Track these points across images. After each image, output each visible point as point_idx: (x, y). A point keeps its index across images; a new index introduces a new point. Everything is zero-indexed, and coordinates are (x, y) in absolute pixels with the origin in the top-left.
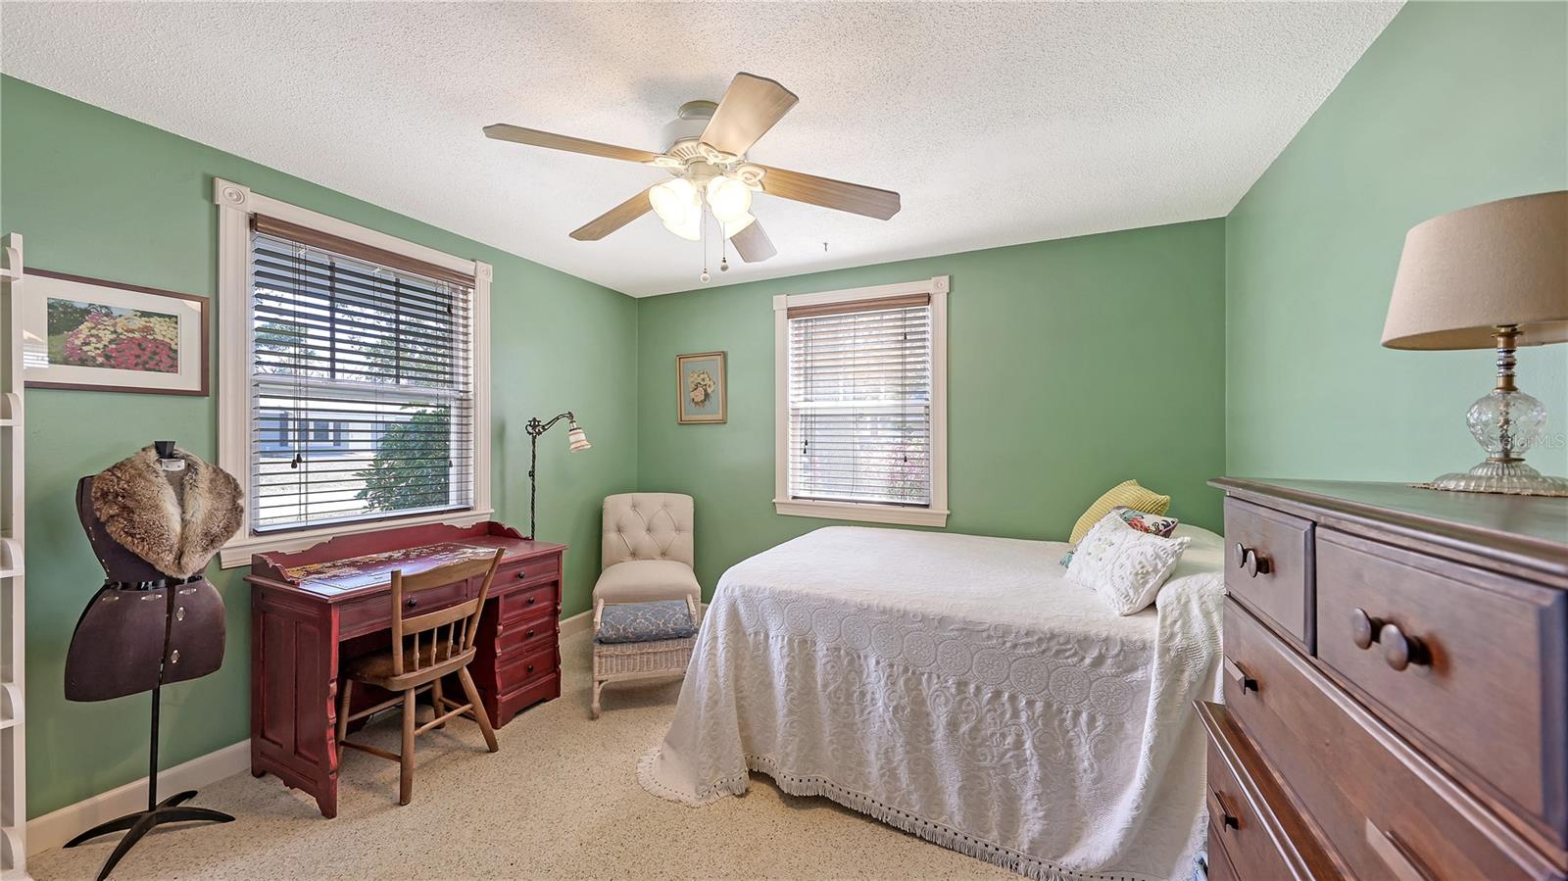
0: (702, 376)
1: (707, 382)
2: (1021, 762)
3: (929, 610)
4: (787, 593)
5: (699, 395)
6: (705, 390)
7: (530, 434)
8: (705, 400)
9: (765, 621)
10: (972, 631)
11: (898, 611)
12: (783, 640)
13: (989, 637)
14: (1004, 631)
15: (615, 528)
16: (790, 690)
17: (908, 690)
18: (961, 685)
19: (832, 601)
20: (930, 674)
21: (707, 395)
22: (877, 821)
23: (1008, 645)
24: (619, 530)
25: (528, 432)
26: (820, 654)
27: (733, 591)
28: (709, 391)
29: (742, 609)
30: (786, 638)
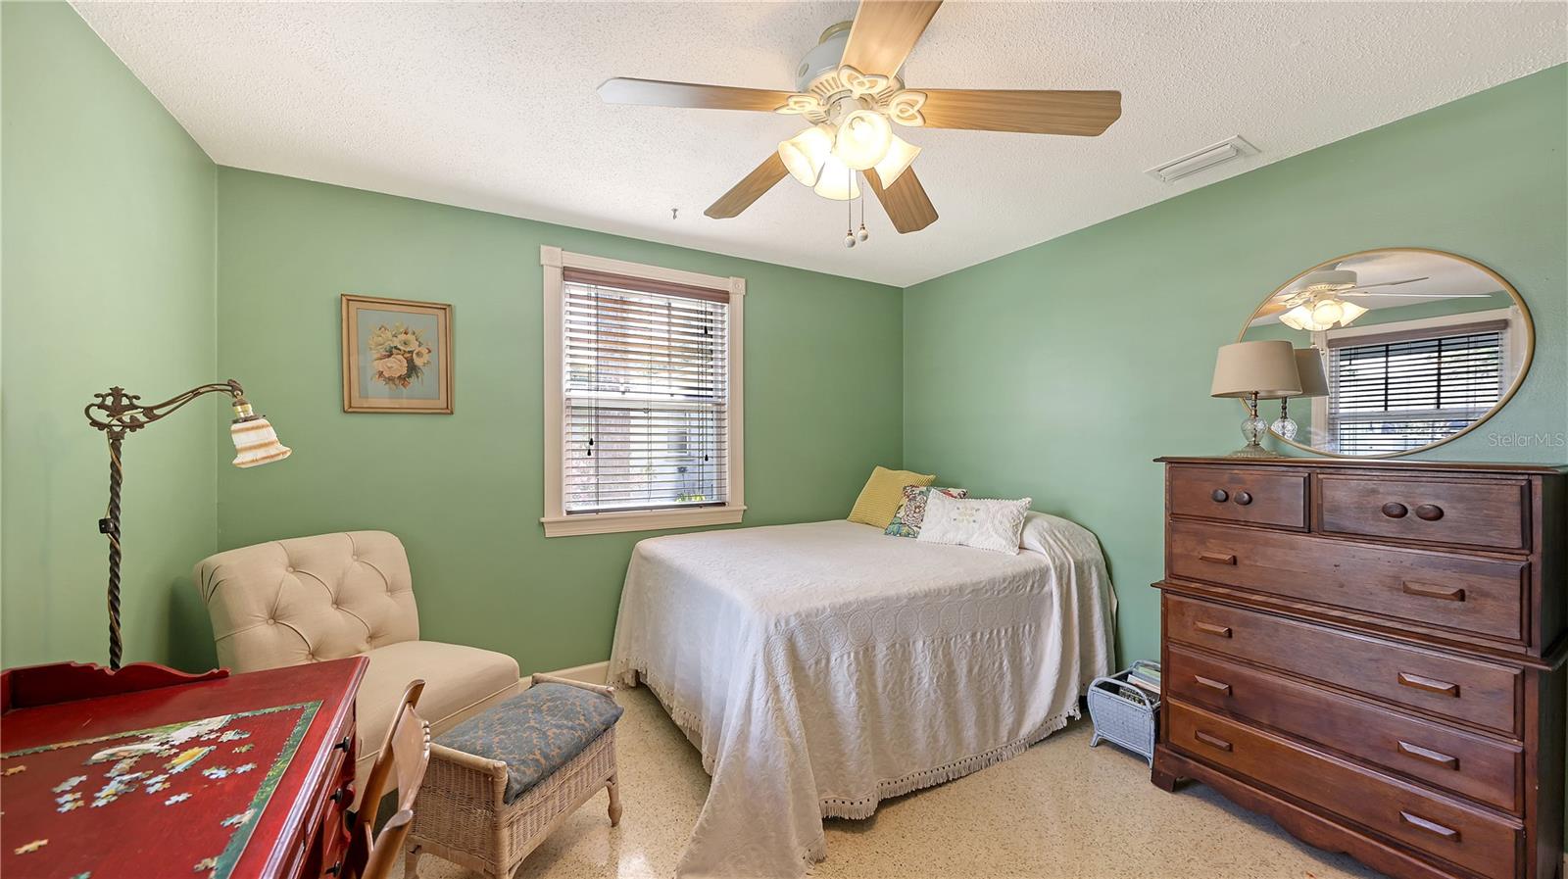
0: (403, 337)
1: (414, 346)
2: (1001, 677)
3: (951, 582)
4: (848, 605)
5: (397, 366)
6: (410, 361)
7: (101, 426)
8: (409, 375)
9: (827, 644)
10: (978, 590)
11: (935, 590)
12: (849, 657)
13: (986, 592)
14: (992, 583)
15: (265, 615)
16: (861, 707)
17: (944, 656)
18: (974, 635)
19: (887, 599)
20: (956, 637)
21: (412, 369)
22: (925, 790)
23: (996, 593)
24: (275, 616)
25: (94, 423)
26: (880, 656)
27: (787, 623)
28: (418, 362)
29: (800, 641)
30: (852, 655)
